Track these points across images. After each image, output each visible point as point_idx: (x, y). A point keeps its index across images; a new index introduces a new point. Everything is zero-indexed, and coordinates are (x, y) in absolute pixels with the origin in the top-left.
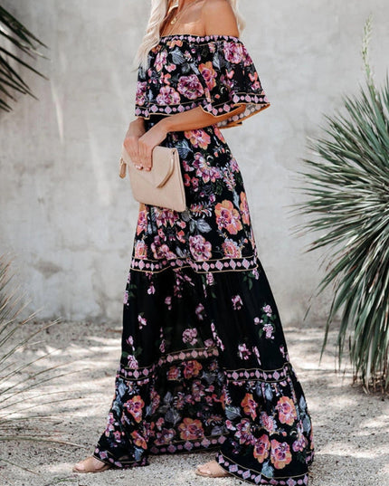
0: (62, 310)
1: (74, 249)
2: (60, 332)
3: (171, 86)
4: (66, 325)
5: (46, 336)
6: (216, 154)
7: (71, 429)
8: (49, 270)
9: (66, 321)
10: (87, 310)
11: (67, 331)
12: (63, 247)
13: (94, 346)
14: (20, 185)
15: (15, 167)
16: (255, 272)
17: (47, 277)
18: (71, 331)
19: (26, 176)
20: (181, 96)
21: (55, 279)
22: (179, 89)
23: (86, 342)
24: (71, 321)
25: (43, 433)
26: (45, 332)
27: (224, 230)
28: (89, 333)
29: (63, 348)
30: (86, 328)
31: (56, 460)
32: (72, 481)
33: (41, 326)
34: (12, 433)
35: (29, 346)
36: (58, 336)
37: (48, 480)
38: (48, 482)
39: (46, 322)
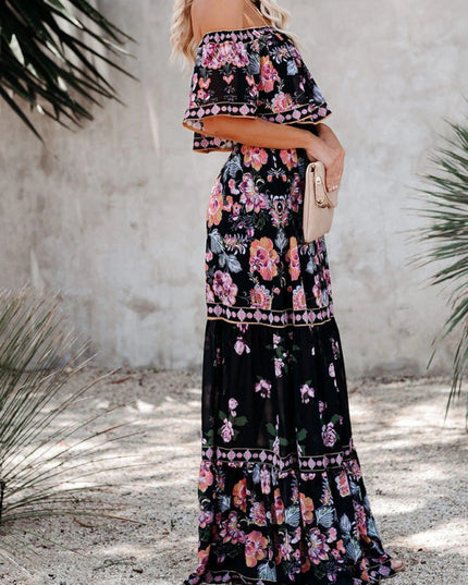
0: (160, 356)
1: (172, 283)
2: (155, 384)
4: (164, 375)
5: (138, 388)
6: (270, 178)
7: (140, 502)
8: (144, 308)
9: (164, 371)
10: (190, 356)
11: (165, 381)
12: (160, 281)
13: (193, 400)
14: (109, 208)
15: (102, 186)
17: (142, 318)
18: (170, 382)
19: (115, 197)
21: (151, 319)
23: (185, 395)
24: (171, 370)
25: (105, 506)
26: (138, 383)
27: (257, 274)
28: (190, 385)
29: (158, 403)
30: (187, 378)
31: (113, 539)
32: (126, 564)
33: (135, 376)
34: (69, 506)
35: (115, 401)
36: (153, 388)
37: (99, 563)
38: (98, 565)
39: (141, 371)
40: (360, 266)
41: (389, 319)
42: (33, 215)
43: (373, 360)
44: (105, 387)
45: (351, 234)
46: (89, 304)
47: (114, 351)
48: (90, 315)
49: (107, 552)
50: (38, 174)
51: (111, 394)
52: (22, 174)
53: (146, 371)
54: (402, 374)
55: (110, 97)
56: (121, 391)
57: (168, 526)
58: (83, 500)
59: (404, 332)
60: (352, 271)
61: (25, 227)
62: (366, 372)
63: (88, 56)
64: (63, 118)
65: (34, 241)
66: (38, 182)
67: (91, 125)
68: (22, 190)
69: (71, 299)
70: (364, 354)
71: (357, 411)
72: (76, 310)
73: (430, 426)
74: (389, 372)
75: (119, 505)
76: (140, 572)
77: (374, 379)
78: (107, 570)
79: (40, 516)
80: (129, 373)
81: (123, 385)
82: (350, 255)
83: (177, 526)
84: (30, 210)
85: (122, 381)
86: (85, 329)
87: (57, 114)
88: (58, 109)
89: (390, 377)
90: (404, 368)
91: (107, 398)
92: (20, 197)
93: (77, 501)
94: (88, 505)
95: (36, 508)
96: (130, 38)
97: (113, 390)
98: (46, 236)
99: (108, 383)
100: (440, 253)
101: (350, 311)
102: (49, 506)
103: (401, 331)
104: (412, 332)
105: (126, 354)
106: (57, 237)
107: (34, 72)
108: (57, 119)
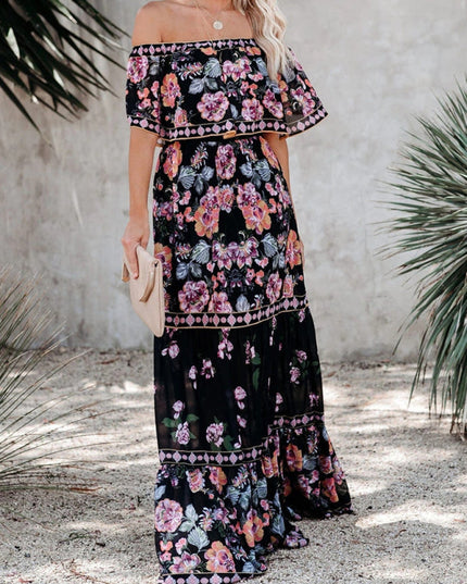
2: (142, 365)
3: (257, 98)
5: (127, 369)
7: (111, 478)
14: (103, 195)
15: (97, 174)
16: (301, 314)
19: (109, 185)
20: (266, 110)
22: (265, 102)
25: (78, 481)
26: (126, 364)
31: (81, 513)
32: (91, 537)
33: (124, 357)
34: (44, 481)
35: (103, 381)
36: (140, 368)
37: (65, 536)
38: (63, 538)
39: (131, 352)
40: (341, 255)
41: (368, 306)
42: (31, 201)
43: (352, 345)
44: (94, 367)
45: (333, 225)
46: (83, 287)
47: (105, 332)
48: (83, 297)
49: (74, 526)
50: (36, 161)
51: (100, 373)
52: (21, 161)
53: (135, 352)
54: (379, 359)
55: (105, 89)
56: (109, 370)
57: (135, 502)
58: (58, 476)
59: (381, 319)
60: (333, 260)
61: (23, 212)
62: (344, 357)
63: (86, 50)
64: (60, 108)
65: (32, 225)
66: (36, 170)
67: (88, 116)
68: (21, 177)
69: (65, 282)
70: (343, 340)
71: (331, 394)
72: (70, 293)
73: (399, 411)
74: (367, 357)
75: (91, 480)
76: (103, 545)
77: (352, 363)
78: (72, 543)
79: (15, 490)
80: (119, 353)
81: (112, 365)
82: (331, 245)
83: (144, 501)
84: (29, 196)
85: (112, 362)
86: (78, 311)
87: (56, 105)
88: (56, 100)
89: (367, 362)
90: (382, 353)
91: (96, 378)
92: (19, 183)
93: (52, 476)
94: (62, 480)
95: (13, 481)
96: (125, 33)
97: (102, 369)
98: (43, 221)
99: (98, 363)
100: (409, 245)
101: (331, 297)
102: (25, 480)
103: (378, 319)
104: (389, 319)
105: (117, 336)
106: (54, 222)
107: (31, 65)
108: (55, 111)
